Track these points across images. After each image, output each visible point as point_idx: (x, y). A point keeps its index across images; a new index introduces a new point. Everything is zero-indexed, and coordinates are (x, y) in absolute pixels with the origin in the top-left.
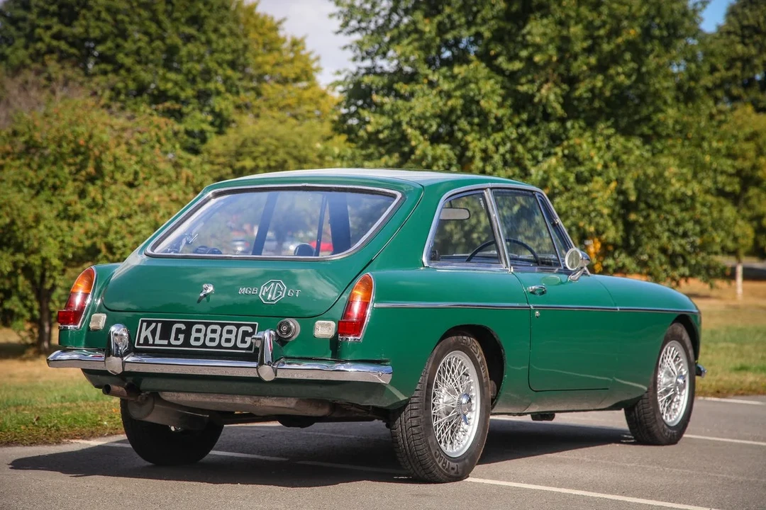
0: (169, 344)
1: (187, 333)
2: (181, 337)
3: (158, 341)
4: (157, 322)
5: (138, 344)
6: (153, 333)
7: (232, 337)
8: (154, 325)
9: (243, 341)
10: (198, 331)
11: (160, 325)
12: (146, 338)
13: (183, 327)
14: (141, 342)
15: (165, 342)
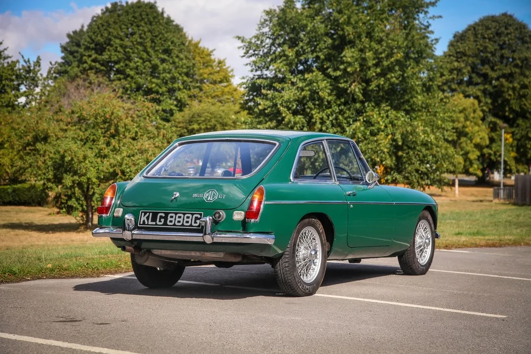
0: (156, 224)
1: (166, 218)
2: (163, 220)
3: (150, 223)
4: (150, 212)
5: (140, 224)
6: (148, 218)
7: (189, 220)
8: (148, 214)
9: (195, 222)
10: (172, 217)
11: (151, 214)
12: (144, 221)
13: (163, 215)
14: (141, 223)
15: (154, 223)
